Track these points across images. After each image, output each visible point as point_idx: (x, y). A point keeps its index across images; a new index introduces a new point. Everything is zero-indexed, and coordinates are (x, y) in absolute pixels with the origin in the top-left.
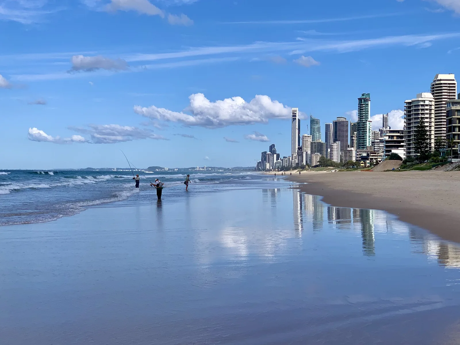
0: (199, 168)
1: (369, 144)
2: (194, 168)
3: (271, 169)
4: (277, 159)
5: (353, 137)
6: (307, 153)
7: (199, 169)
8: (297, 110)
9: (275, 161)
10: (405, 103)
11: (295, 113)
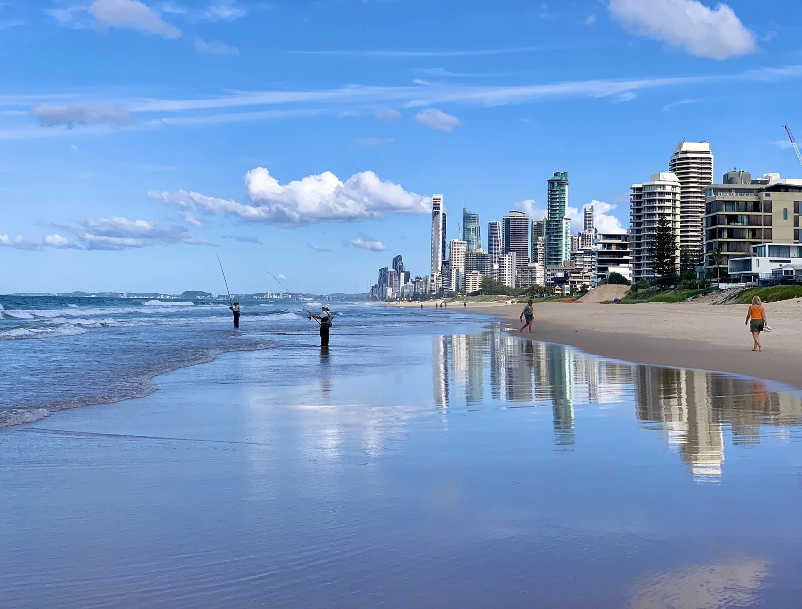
0: (272, 294)
1: (566, 258)
2: (263, 295)
3: (395, 297)
4: (407, 280)
5: (538, 244)
6: (457, 270)
7: (271, 297)
8: (442, 199)
9: (402, 284)
10: (631, 188)
11: (438, 203)
